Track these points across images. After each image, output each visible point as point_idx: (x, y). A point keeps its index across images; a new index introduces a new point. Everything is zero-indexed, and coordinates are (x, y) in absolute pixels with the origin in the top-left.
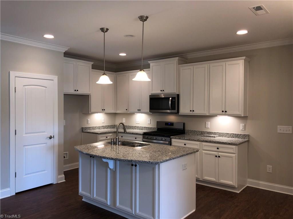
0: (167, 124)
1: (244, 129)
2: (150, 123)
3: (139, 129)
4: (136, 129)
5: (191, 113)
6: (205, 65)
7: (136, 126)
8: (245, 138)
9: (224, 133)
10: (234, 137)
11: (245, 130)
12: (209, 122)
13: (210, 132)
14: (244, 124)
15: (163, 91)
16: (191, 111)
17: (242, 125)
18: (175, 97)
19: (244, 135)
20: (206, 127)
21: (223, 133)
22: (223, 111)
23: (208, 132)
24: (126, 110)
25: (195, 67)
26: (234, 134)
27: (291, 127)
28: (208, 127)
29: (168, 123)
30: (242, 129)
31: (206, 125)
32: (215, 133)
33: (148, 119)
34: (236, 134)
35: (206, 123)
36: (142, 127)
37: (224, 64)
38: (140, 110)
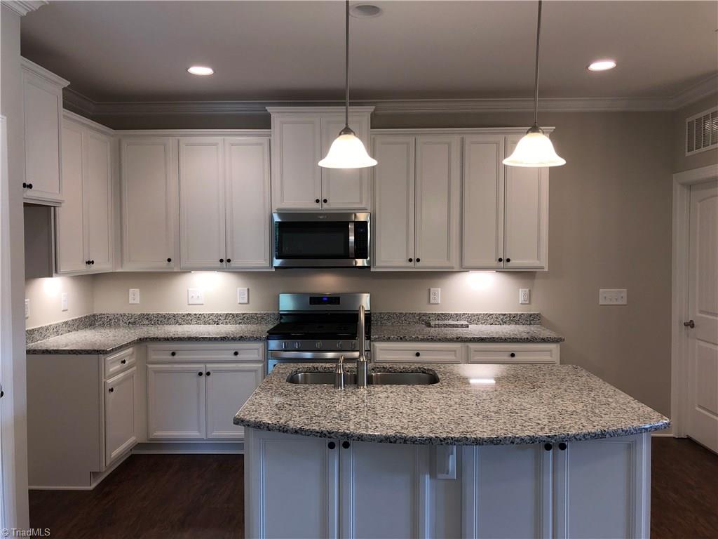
0: (316, 299)
1: (527, 302)
2: (246, 301)
3: (205, 323)
4: (190, 324)
5: (411, 267)
6: (451, 138)
7: (189, 315)
8: (532, 322)
9: (481, 314)
10: (505, 323)
11: (530, 303)
12: (440, 289)
13: (442, 314)
14: (528, 290)
15: (325, 201)
16: (410, 260)
17: (522, 294)
18: (366, 222)
19: (531, 315)
20: (432, 301)
21: (477, 315)
22: (500, 260)
23: (438, 315)
24: (169, 260)
25: (421, 139)
26: (505, 315)
27: (625, 290)
28: (435, 302)
29: (322, 298)
30: (524, 302)
31: (432, 296)
32: (457, 317)
33: (238, 289)
34: (510, 314)
35: (429, 290)
36: (218, 316)
37: (501, 138)
38: (229, 261)
